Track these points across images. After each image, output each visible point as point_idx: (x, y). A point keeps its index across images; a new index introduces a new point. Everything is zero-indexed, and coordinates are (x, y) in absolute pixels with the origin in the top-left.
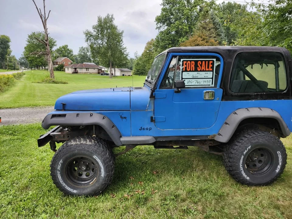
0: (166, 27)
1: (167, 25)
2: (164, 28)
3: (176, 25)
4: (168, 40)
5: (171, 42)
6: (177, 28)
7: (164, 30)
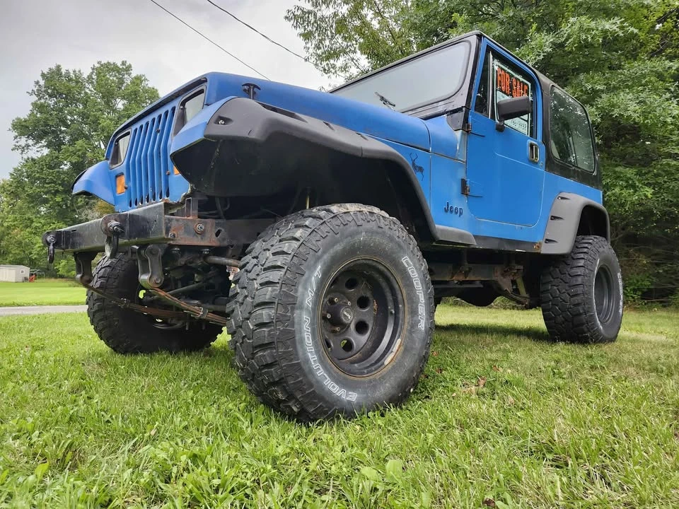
0: (46, 151)
1: (48, 146)
2: (39, 151)
3: (78, 148)
4: (54, 182)
5: (61, 188)
6: (79, 156)
7: (39, 155)
